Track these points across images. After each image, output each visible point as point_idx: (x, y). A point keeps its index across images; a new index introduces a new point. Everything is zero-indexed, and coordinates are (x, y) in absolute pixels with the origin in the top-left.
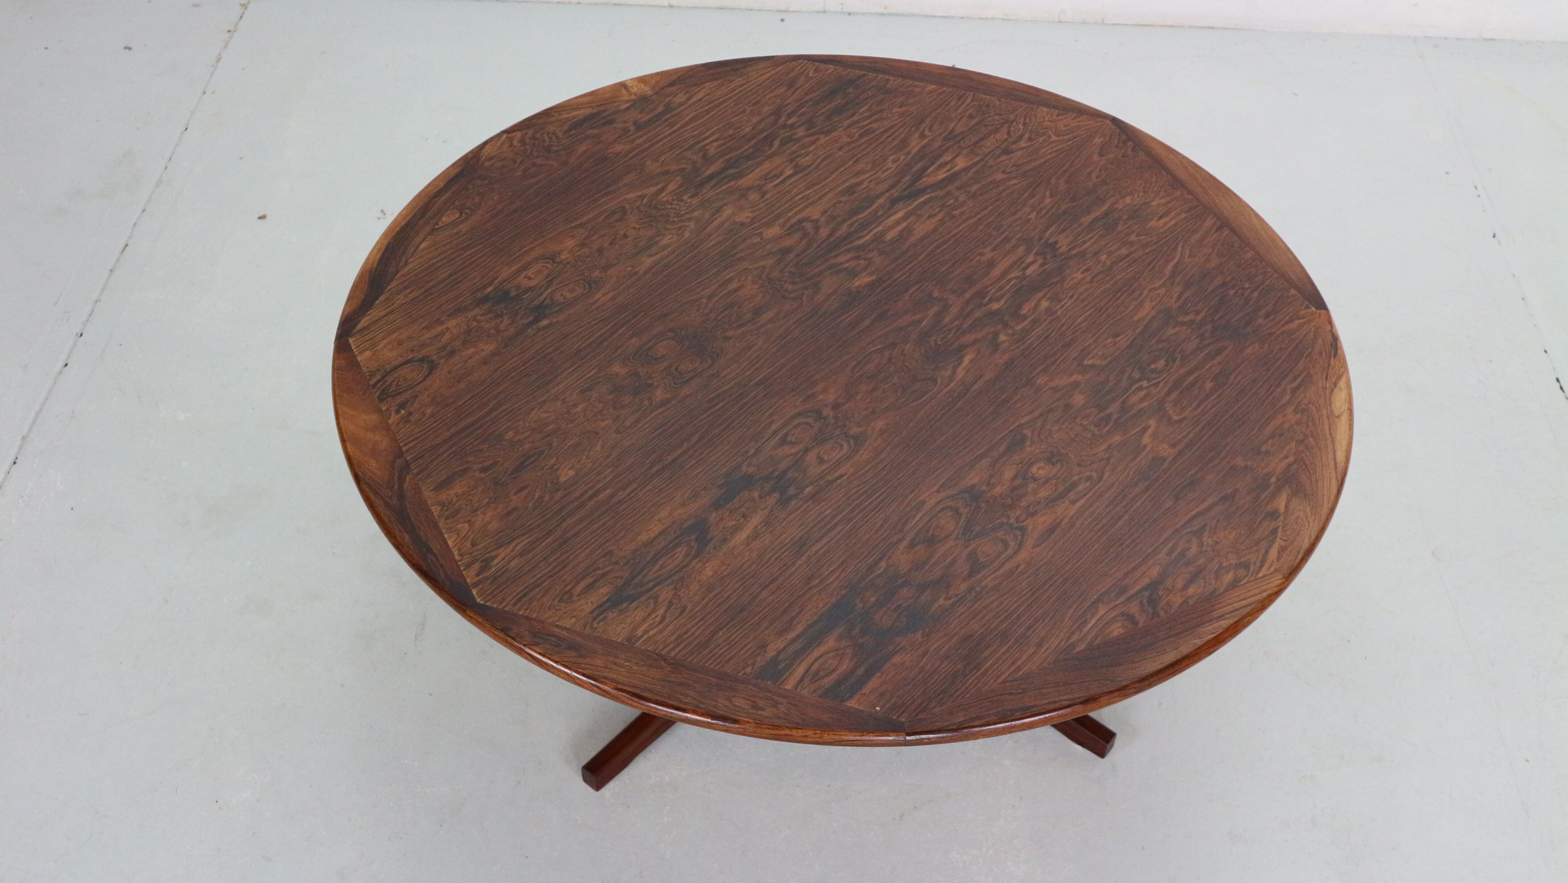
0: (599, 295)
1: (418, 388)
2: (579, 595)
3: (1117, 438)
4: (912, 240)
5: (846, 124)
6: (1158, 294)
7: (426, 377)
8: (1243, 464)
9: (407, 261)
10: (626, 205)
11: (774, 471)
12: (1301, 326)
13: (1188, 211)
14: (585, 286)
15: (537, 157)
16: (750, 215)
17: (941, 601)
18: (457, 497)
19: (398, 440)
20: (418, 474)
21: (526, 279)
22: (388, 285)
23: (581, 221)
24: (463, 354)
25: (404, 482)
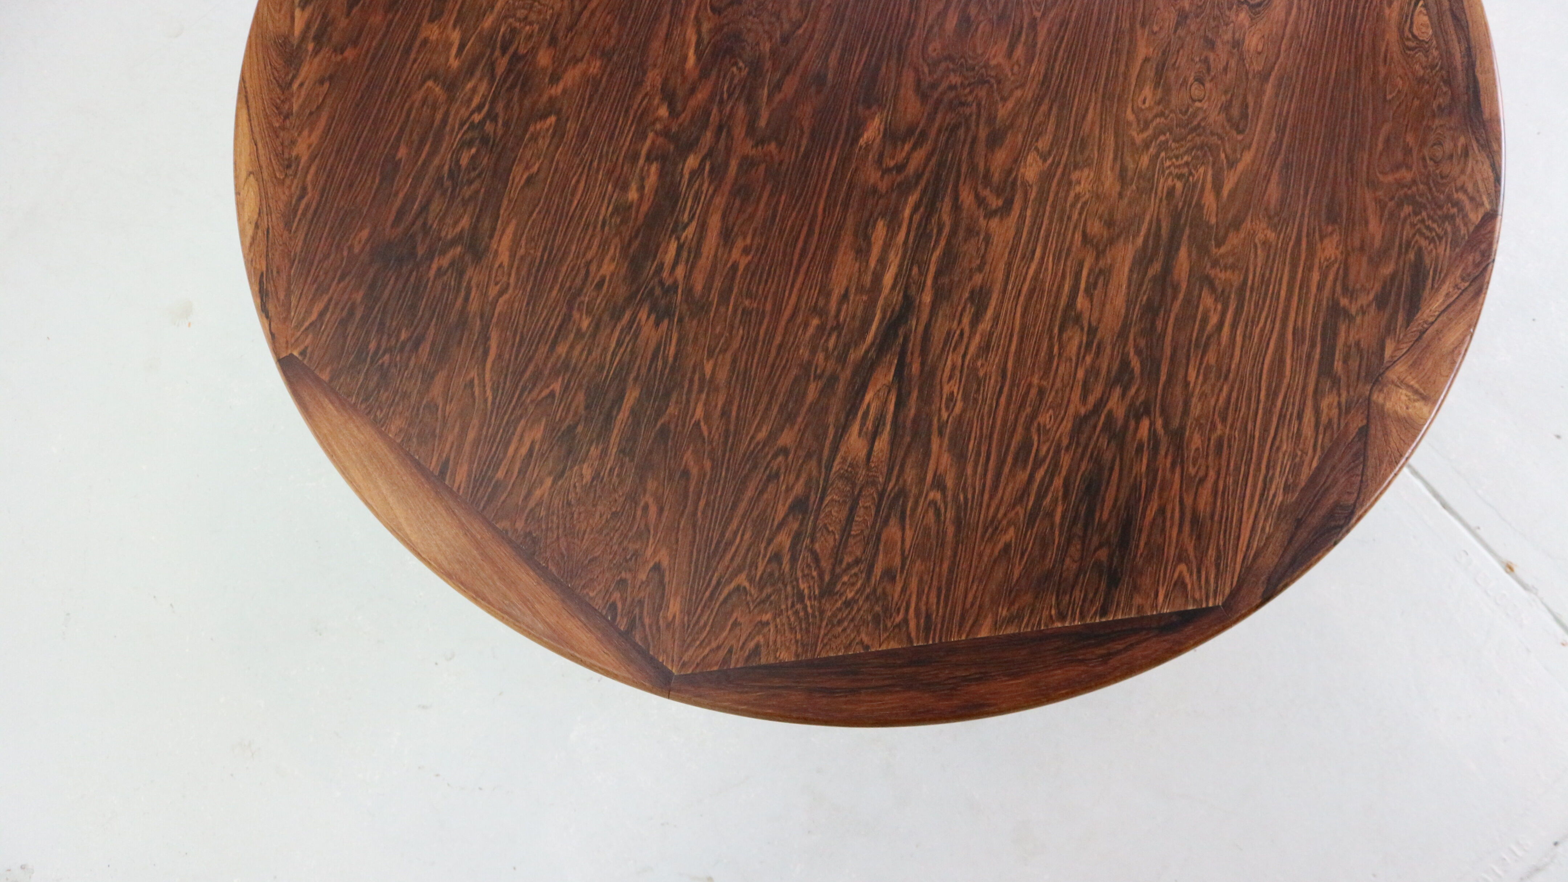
3: (488, 23)
6: (496, 284)
8: (346, 54)
12: (307, 314)
13: (497, 485)
16: (1078, 189)
23: (1270, 84)
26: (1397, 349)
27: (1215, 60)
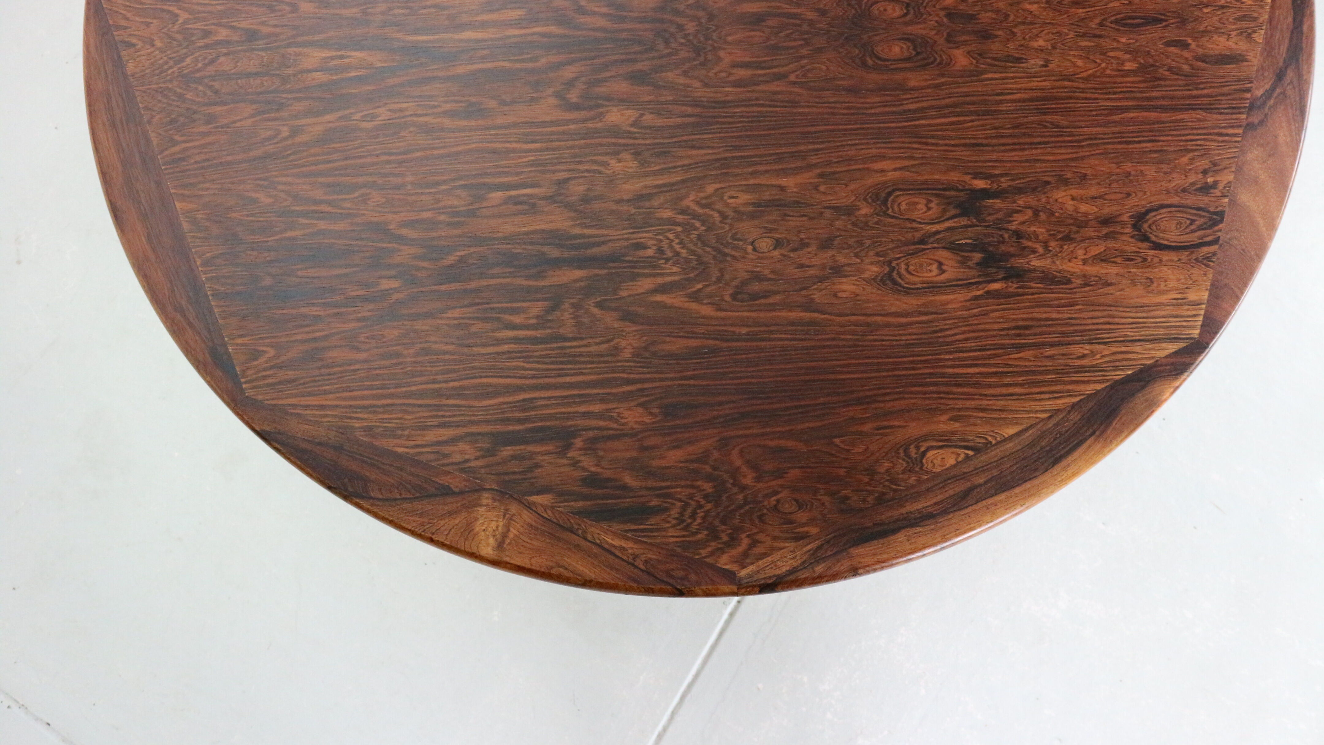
0: (892, 175)
1: (1175, 200)
5: (342, 225)
7: (1156, 210)
9: (1050, 417)
10: (727, 298)
14: (894, 201)
15: (743, 488)
16: (613, 162)
18: (1229, 35)
19: (1237, 147)
20: (1248, 90)
21: (944, 267)
22: (1098, 392)
23: (802, 314)
24: (1096, 210)
25: (1267, 91)
26: (545, 507)
27: (809, 253)
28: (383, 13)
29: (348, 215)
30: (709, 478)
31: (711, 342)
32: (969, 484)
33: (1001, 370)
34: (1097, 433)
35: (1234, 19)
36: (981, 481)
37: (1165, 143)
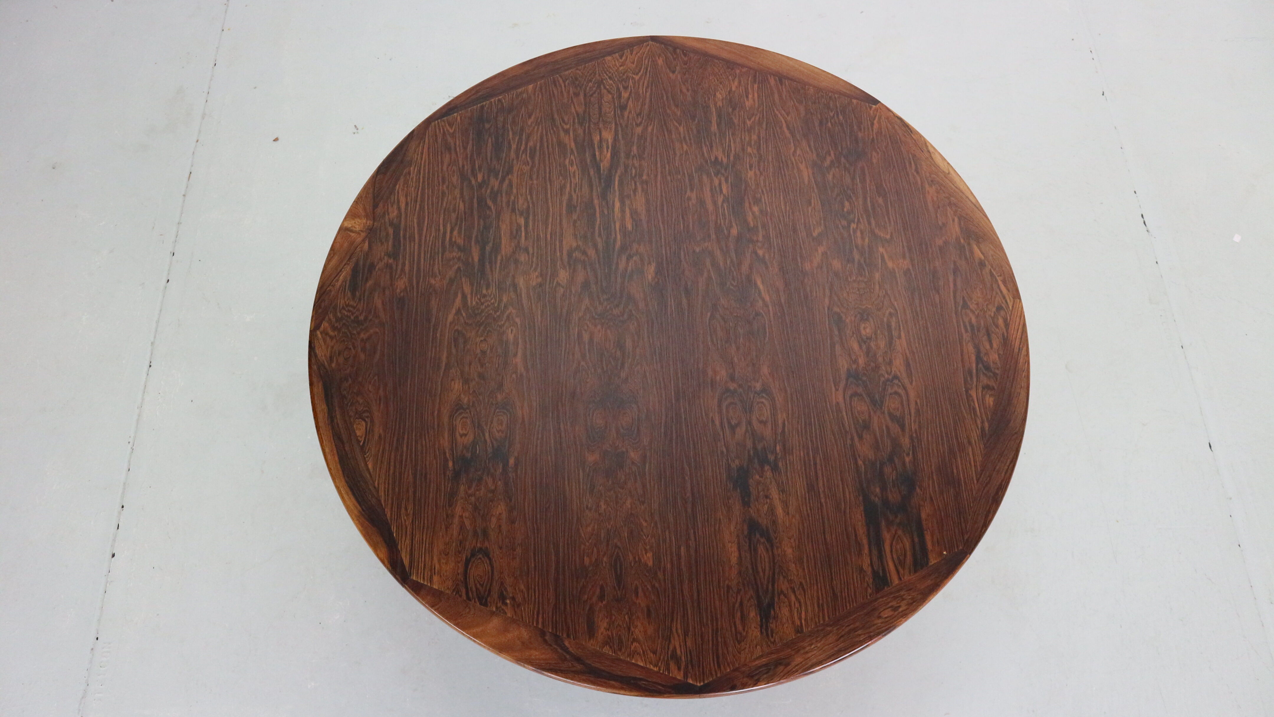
0: (519, 411)
1: (496, 576)
2: (744, 630)
3: (877, 275)
4: (643, 217)
5: (513, 155)
6: (799, 155)
7: (491, 563)
8: (942, 241)
9: (375, 487)
10: (456, 327)
11: (749, 452)
12: (879, 123)
13: (755, 81)
14: (504, 413)
15: (359, 333)
16: (537, 274)
17: (907, 460)
18: (608, 630)
19: (529, 622)
20: (568, 636)
21: (463, 437)
22: (386, 515)
23: (444, 363)
24: (492, 527)
25: (568, 648)
26: (362, 248)
28: (633, 164)
29: (517, 158)
30: (366, 318)
31: (434, 320)
32: (345, 441)
33: (404, 463)
34: (363, 513)
35: (620, 635)
36: (346, 449)
37: (533, 576)
